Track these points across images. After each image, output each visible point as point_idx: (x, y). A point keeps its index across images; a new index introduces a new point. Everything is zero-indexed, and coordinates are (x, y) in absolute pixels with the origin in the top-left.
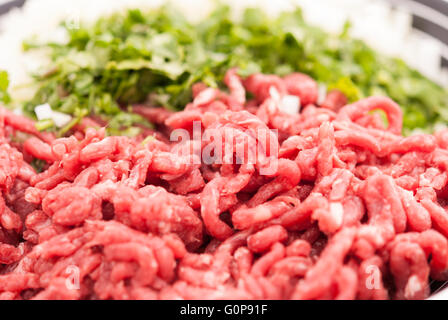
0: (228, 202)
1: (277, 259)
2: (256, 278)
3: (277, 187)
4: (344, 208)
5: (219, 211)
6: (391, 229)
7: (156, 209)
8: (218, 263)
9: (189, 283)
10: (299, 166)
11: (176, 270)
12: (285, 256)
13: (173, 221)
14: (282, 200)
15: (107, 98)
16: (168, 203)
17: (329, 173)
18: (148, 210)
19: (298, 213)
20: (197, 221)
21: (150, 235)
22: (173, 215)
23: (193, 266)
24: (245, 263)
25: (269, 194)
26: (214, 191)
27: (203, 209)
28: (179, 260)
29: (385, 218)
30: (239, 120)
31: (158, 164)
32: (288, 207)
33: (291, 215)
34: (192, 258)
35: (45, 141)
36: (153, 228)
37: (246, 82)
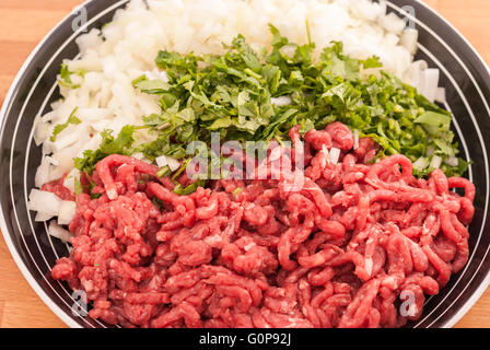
0: (296, 248)
1: (328, 296)
2: (315, 308)
4: (373, 260)
6: (403, 276)
8: (289, 295)
9: (271, 310)
10: (344, 225)
11: (263, 300)
12: (334, 293)
13: (261, 268)
20: (275, 262)
22: (261, 263)
23: (274, 297)
24: (306, 295)
26: (287, 243)
27: (279, 255)
28: (264, 292)
29: (400, 267)
34: (273, 291)
35: (164, 186)
36: (248, 274)
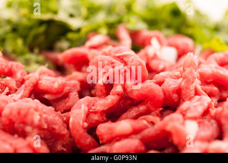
0: (96, 117)
3: (142, 108)
4: (199, 126)
5: (86, 124)
7: (23, 113)
10: (164, 91)
13: (40, 128)
14: (145, 119)
15: (20, 42)
16: (36, 110)
17: (190, 99)
18: (15, 112)
19: (156, 130)
20: (65, 131)
21: (16, 136)
22: (40, 121)
25: (135, 114)
26: (83, 106)
27: (71, 120)
30: (116, 52)
31: (41, 84)
32: (149, 125)
33: (150, 131)
36: (20, 130)
37: (134, 35)
